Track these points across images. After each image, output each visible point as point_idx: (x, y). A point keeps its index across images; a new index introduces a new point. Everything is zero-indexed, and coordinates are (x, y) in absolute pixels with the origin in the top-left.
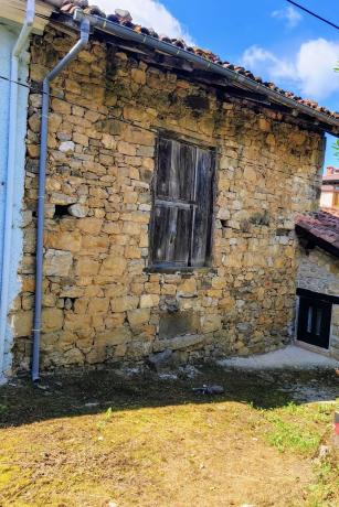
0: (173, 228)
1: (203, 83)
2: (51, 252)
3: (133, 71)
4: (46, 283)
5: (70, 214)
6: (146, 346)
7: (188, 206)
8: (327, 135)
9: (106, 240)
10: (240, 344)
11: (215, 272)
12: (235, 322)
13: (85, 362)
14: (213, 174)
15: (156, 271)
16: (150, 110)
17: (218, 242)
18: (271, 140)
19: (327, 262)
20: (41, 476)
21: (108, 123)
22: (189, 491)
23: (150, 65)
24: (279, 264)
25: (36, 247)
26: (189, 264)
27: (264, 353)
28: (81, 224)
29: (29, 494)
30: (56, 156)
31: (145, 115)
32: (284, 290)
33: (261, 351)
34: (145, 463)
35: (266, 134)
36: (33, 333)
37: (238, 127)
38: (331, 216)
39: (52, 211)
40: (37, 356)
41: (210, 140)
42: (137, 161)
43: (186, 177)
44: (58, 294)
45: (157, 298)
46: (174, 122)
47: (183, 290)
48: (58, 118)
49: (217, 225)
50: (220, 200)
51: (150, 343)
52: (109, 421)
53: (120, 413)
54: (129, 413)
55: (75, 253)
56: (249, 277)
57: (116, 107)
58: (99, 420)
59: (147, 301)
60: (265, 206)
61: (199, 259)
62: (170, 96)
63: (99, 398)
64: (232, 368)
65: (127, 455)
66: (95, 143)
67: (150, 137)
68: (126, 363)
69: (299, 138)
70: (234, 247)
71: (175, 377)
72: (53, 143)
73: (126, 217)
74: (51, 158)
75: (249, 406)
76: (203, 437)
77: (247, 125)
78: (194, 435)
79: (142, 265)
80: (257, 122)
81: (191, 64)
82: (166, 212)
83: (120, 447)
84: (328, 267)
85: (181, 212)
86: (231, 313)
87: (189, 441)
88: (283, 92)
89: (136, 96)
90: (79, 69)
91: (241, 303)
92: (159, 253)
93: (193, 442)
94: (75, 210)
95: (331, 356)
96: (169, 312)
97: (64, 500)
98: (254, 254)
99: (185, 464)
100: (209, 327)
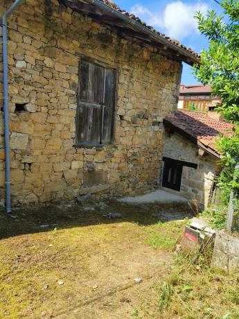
0: (91, 120)
1: (109, 25)
2: (14, 134)
3: (63, 13)
4: (12, 154)
5: (25, 110)
6: (76, 191)
7: (99, 106)
8: (183, 63)
9: (49, 127)
10: (130, 189)
11: (116, 148)
12: (128, 177)
13: (39, 202)
14: (115, 86)
15: (80, 147)
16: (75, 42)
17: (118, 129)
18: (150, 65)
19: (181, 141)
20: (16, 268)
21: (48, 49)
22: (104, 272)
23: (74, 10)
24: (153, 142)
25: (4, 130)
26: (101, 143)
27: (144, 194)
28: (33, 116)
29: (9, 278)
30: (14, 71)
31: (71, 45)
32: (156, 158)
33: (142, 194)
34: (78, 258)
35: (148, 61)
36: (6, 185)
37: (130, 56)
38: (184, 114)
39: (13, 108)
40: (9, 198)
41: (113, 64)
42: (67, 76)
43: (98, 87)
44: (20, 161)
45: (82, 163)
46: (90, 51)
47: (97, 158)
48: (14, 45)
49: (118, 119)
50: (119, 103)
51: (77, 190)
52: (55, 235)
53: (62, 230)
54: (67, 230)
55: (30, 135)
56: (136, 150)
57: (53, 38)
58: (50, 235)
59: (75, 165)
60: (146, 107)
61: (106, 139)
62: (88, 33)
63: (49, 222)
64: (126, 203)
65: (67, 254)
66: (40, 63)
67: (76, 60)
68: (63, 202)
69: (166, 65)
70: (128, 133)
71: (93, 209)
72: (11, 62)
73: (61, 112)
74: (11, 72)
75: (136, 224)
76: (110, 242)
77: (136, 55)
78: (106, 242)
79: (72, 143)
80: (142, 53)
81: (101, 11)
82: (86, 110)
83: (62, 250)
84: (181, 144)
85: (95, 110)
86: (125, 172)
87: (103, 245)
88: (159, 33)
89: (65, 31)
90: (27, 10)
91: (131, 166)
92: (82, 135)
93: (105, 246)
94: (28, 107)
95: (181, 195)
96: (89, 171)
97: (31, 281)
98: (139, 137)
99: (101, 258)
100: (113, 180)
